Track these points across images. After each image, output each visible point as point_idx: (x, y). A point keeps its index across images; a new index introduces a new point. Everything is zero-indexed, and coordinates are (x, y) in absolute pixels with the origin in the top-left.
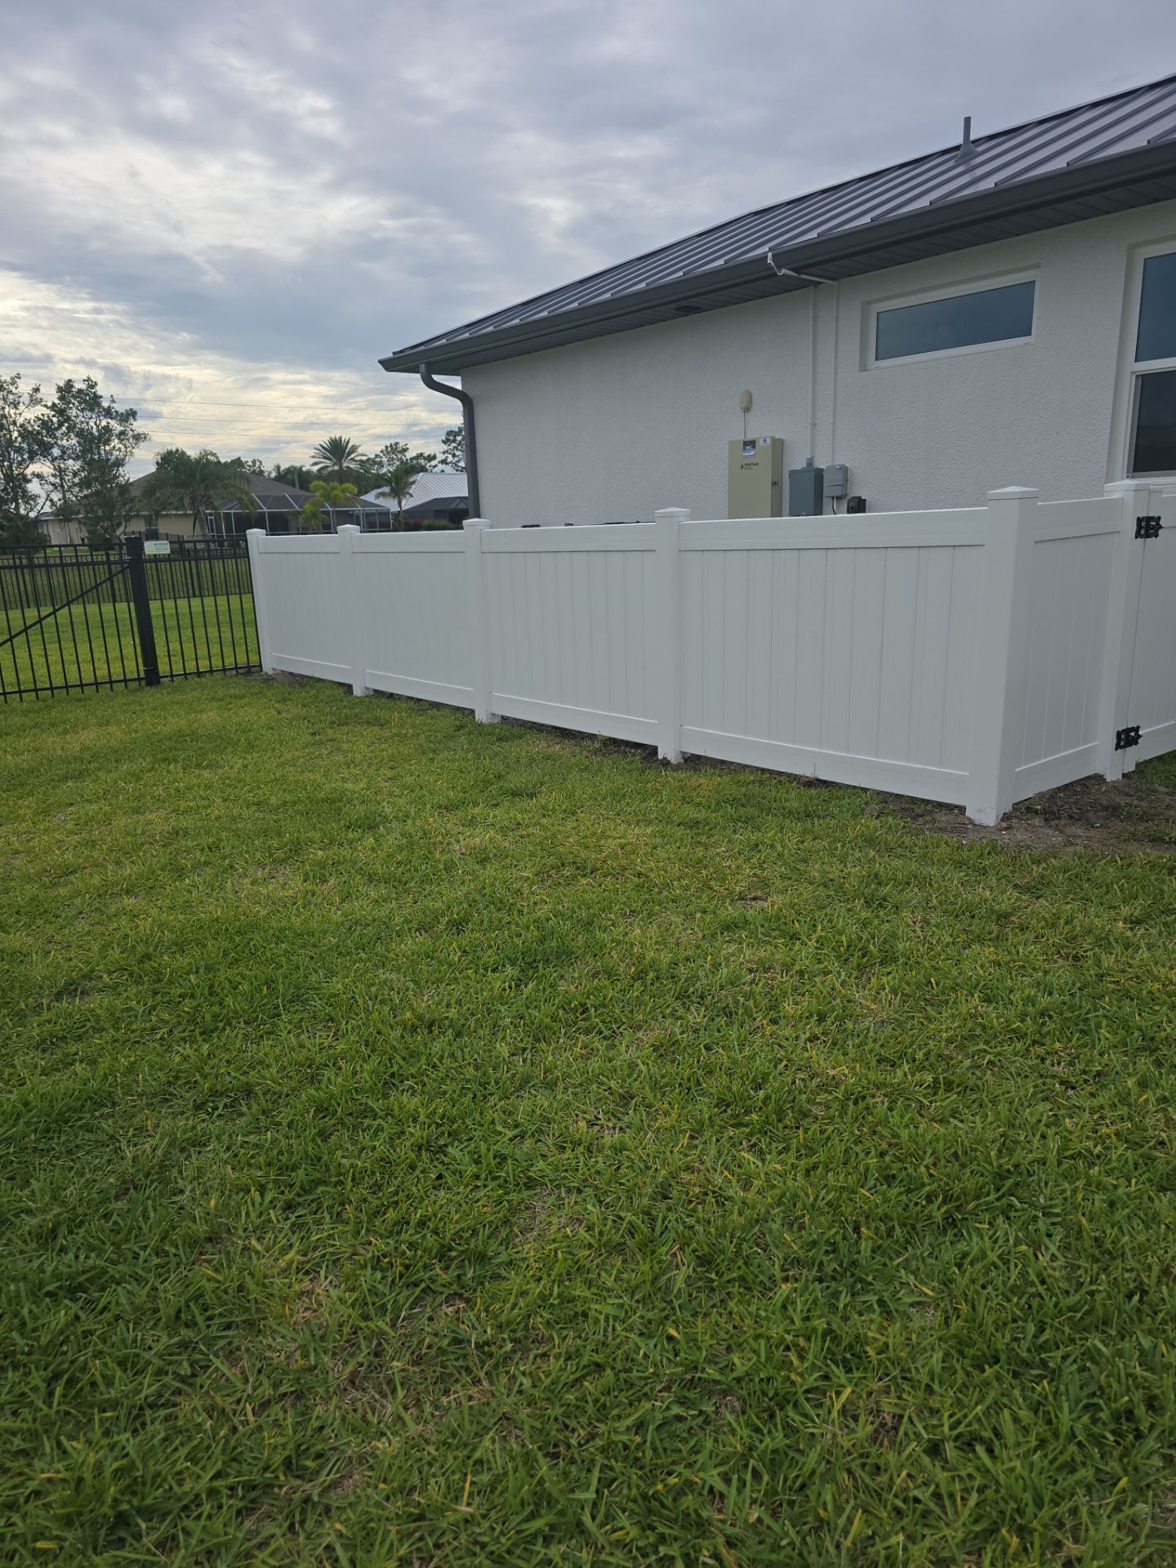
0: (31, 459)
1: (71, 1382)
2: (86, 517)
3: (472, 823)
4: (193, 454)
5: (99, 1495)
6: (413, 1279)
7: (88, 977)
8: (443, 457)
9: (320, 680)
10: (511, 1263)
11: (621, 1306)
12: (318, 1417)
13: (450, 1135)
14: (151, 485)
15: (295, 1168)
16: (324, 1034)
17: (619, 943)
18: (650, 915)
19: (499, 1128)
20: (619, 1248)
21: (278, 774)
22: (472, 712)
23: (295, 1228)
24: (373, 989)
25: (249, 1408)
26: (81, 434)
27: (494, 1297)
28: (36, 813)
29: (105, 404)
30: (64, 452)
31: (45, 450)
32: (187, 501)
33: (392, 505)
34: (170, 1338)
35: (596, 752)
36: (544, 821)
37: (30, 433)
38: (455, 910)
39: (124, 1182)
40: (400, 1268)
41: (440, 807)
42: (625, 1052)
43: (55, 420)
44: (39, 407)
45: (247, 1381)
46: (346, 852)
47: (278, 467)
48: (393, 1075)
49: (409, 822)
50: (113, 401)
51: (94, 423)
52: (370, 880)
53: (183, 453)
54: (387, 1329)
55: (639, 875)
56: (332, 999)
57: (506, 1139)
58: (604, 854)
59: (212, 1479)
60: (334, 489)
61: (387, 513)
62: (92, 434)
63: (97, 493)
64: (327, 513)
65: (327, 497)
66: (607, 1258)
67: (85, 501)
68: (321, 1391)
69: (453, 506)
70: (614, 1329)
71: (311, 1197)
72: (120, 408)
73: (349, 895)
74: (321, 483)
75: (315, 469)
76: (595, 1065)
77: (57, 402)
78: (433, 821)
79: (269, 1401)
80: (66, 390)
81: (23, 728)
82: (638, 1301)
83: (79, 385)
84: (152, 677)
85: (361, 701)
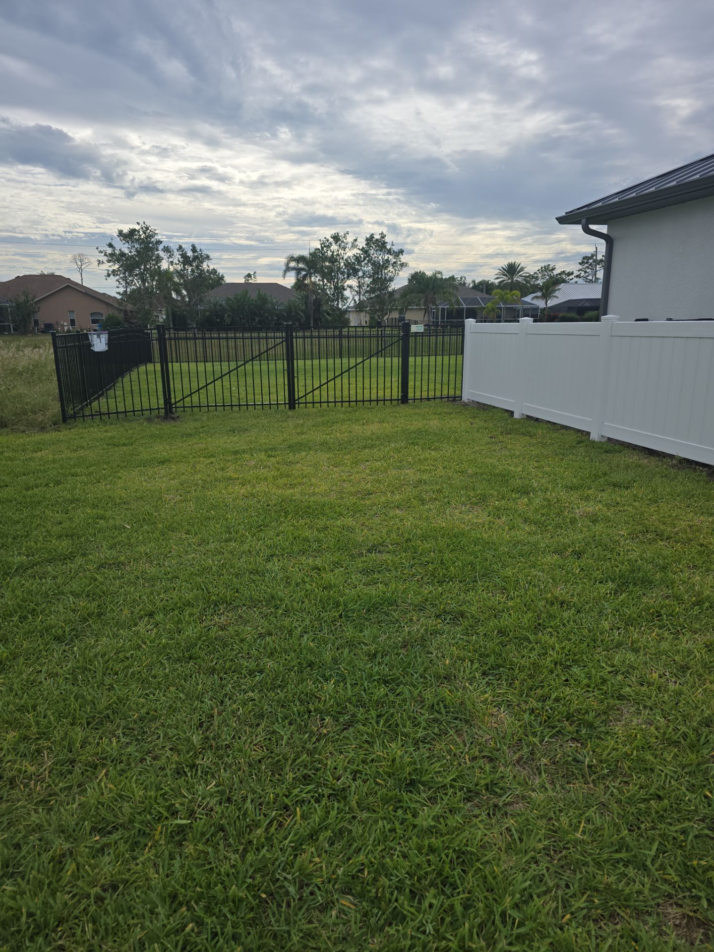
0: (348, 277)
1: (387, 721)
2: (370, 310)
3: (587, 499)
4: (429, 274)
5: (402, 768)
6: (552, 724)
7: (382, 545)
8: (578, 273)
9: (494, 407)
10: (608, 733)
11: (675, 772)
12: (501, 772)
13: (573, 661)
14: (405, 292)
15: (488, 656)
16: (501, 596)
17: (684, 582)
18: (707, 570)
19: (604, 665)
20: (676, 743)
21: (473, 457)
22: (588, 434)
23: (488, 684)
24: (529, 578)
25: (467, 757)
26: (374, 264)
27: (598, 746)
28: (352, 463)
29: (388, 247)
30: (364, 274)
31: (355, 272)
32: (422, 301)
33: (541, 304)
34: (429, 715)
35: (673, 466)
36: (636, 504)
37: (349, 263)
38: (577, 545)
39: (404, 641)
40: (545, 717)
41: (567, 487)
42: (685, 643)
43: (362, 256)
44: (355, 249)
45: (465, 746)
46: (511, 504)
47: (474, 281)
48: (539, 624)
49: (548, 493)
50: (393, 245)
51: (380, 257)
52: (525, 521)
53: (424, 274)
54: (538, 743)
55: (702, 545)
56: (505, 579)
57: (606, 671)
58: (676, 529)
59: (451, 780)
60: (506, 294)
61: (537, 309)
62: (379, 263)
63: (377, 296)
64: (500, 308)
65: (502, 299)
66: (668, 746)
67: (370, 301)
68: (503, 761)
69: (580, 305)
70: (670, 782)
71: (496, 672)
72: (396, 249)
73: (513, 527)
74: (499, 291)
75: (497, 281)
76: (664, 645)
77: (365, 246)
78: (563, 494)
79: (476, 757)
80: (370, 240)
81: (344, 421)
82: (686, 773)
83: (377, 237)
84: (404, 399)
85: (518, 421)
